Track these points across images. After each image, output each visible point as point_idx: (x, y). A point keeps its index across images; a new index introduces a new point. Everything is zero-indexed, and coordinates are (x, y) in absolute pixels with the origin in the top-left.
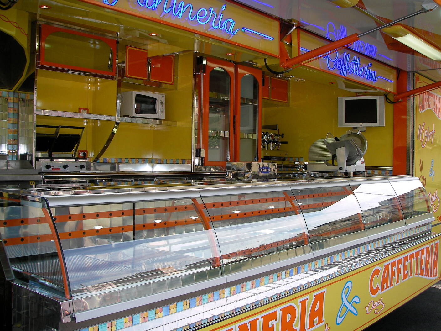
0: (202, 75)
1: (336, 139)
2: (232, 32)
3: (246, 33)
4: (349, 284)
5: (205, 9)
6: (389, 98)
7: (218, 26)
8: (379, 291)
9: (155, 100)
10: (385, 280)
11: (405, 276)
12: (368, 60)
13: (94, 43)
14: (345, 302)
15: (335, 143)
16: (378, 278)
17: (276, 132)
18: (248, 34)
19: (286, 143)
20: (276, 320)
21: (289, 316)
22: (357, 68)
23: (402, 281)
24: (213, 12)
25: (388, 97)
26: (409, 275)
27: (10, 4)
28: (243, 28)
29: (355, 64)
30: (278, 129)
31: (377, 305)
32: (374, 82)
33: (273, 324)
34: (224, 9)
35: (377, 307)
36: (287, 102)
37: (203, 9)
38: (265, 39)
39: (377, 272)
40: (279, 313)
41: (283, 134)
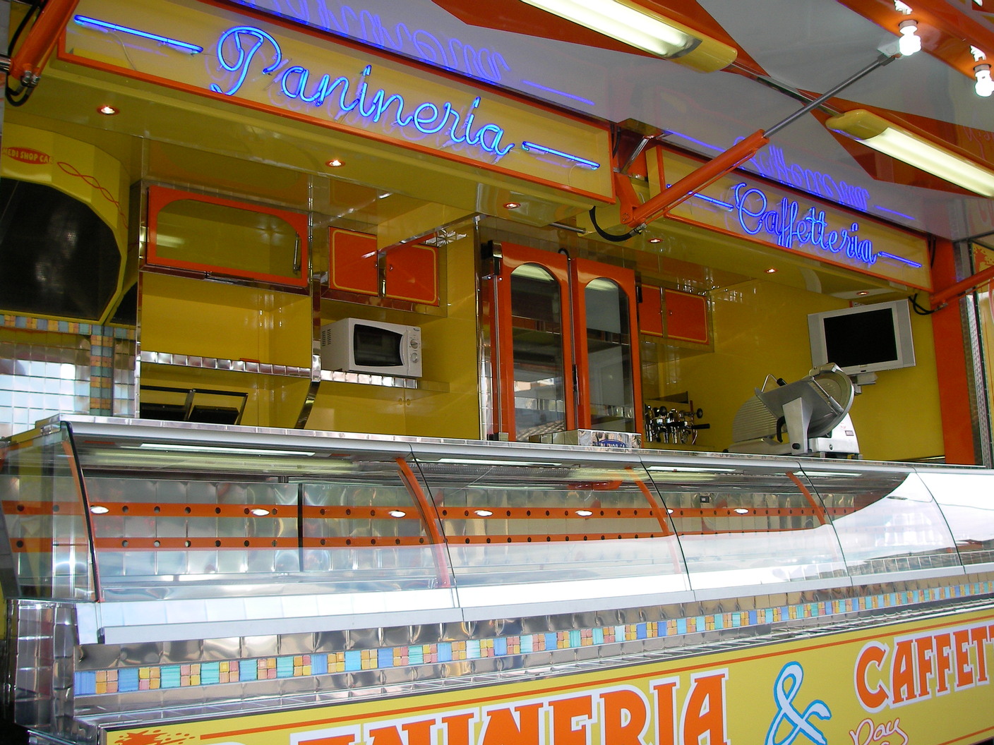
0: (496, 280)
1: (780, 382)
2: (496, 149)
3: (530, 153)
4: (794, 670)
5: (431, 105)
6: (921, 305)
7: (464, 138)
8: (889, 701)
9: (397, 337)
10: (902, 678)
11: (965, 679)
12: (849, 218)
13: (269, 229)
14: (786, 708)
15: (778, 390)
16: (880, 669)
17: (686, 408)
18: (539, 155)
19: (707, 426)
20: (590, 717)
21: (626, 715)
22: (820, 234)
23: (957, 689)
24: (452, 112)
25: (918, 302)
26: (976, 677)
27: (27, 92)
28: (524, 143)
29: (813, 224)
30: (691, 402)
31: (883, 733)
32: (870, 265)
33: (582, 723)
34: (476, 106)
35: (884, 739)
36: (707, 344)
37: (428, 105)
38: (580, 168)
39: (875, 654)
40: (599, 703)
41: (700, 410)
